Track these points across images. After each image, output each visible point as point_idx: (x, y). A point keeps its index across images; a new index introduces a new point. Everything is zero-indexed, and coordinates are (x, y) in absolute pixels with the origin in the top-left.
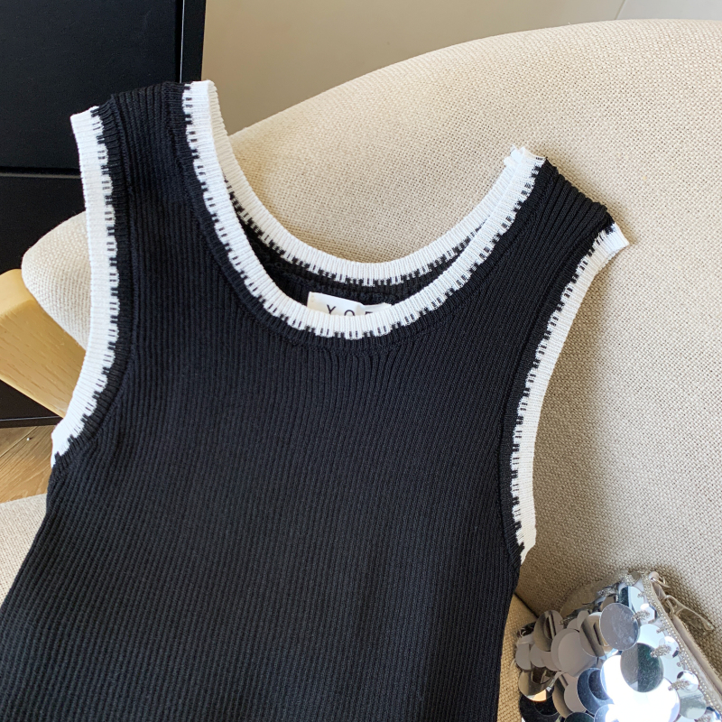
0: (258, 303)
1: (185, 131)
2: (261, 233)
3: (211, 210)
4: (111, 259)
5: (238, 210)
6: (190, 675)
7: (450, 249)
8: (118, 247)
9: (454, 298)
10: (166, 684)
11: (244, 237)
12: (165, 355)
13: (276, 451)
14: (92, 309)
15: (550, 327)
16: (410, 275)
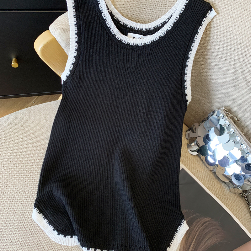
0: (114, 36)
2: (114, 16)
3: (101, 9)
4: (75, 24)
5: (108, 9)
7: (167, 18)
8: (77, 21)
9: (169, 32)
11: (110, 17)
13: (121, 77)
14: (70, 39)
15: (195, 39)
16: (156, 27)
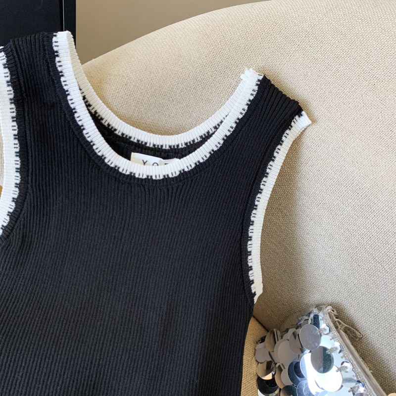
0: (101, 159)
1: (55, 60)
2: (102, 119)
4: (15, 135)
6: (64, 373)
8: (18, 128)
9: (214, 155)
10: (50, 378)
11: (92, 121)
12: (48, 190)
13: (113, 243)
14: (5, 164)
15: (268, 170)
16: (190, 142)
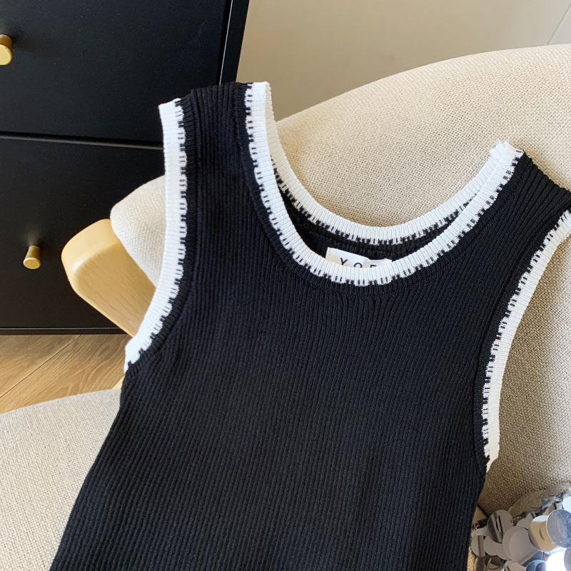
0: (288, 254)
1: (245, 120)
2: (294, 200)
3: (259, 182)
4: (182, 216)
5: (279, 182)
6: (227, 542)
7: (441, 218)
8: (188, 207)
9: (444, 258)
11: (283, 203)
12: (216, 291)
14: (164, 253)
16: (408, 238)
